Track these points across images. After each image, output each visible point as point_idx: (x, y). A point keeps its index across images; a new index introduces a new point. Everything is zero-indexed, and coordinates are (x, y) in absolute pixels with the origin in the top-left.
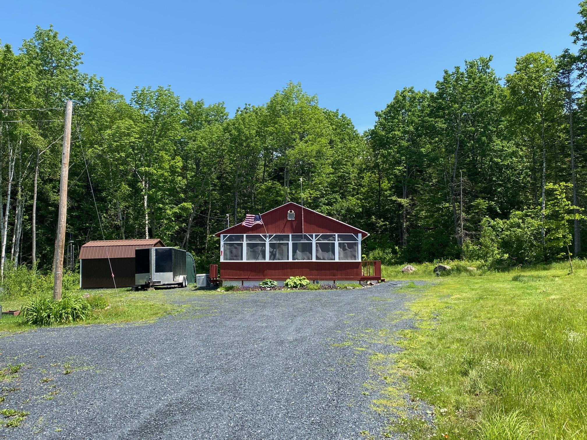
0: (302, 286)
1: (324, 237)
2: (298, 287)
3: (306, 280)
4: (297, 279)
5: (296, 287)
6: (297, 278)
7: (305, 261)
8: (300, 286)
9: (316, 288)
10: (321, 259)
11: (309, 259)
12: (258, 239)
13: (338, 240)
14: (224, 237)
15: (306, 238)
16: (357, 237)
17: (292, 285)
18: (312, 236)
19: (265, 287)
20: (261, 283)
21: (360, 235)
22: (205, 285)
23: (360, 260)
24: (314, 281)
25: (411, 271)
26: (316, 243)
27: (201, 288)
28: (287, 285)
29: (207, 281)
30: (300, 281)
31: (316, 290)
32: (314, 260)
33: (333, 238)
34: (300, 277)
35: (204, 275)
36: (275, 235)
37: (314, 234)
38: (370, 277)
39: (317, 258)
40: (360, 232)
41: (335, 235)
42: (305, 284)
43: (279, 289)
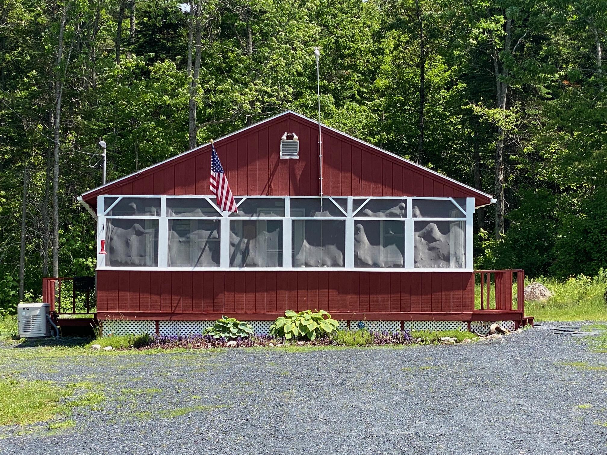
0: (322, 335)
1: (376, 206)
2: (313, 338)
3: (330, 320)
4: (308, 317)
5: (306, 339)
6: (308, 314)
7: (325, 269)
8: (317, 337)
9: (360, 340)
10: (367, 265)
11: (335, 264)
12: (199, 210)
13: (414, 216)
14: (108, 202)
15: (329, 207)
16: (464, 204)
17: (296, 334)
18: (344, 203)
19: (221, 339)
20: (210, 328)
21: (471, 201)
22: (41, 332)
23: (470, 268)
24: (349, 323)
25: (542, 299)
26: (357, 222)
27: (32, 342)
28: (280, 332)
29: (48, 321)
30: (317, 321)
31: (361, 345)
32: (350, 267)
33: (401, 208)
34: (313, 312)
35: (41, 305)
36: (245, 198)
37: (350, 199)
38: (488, 312)
39: (358, 261)
40: (472, 194)
41: (405, 201)
42: (330, 331)
43: (260, 344)
